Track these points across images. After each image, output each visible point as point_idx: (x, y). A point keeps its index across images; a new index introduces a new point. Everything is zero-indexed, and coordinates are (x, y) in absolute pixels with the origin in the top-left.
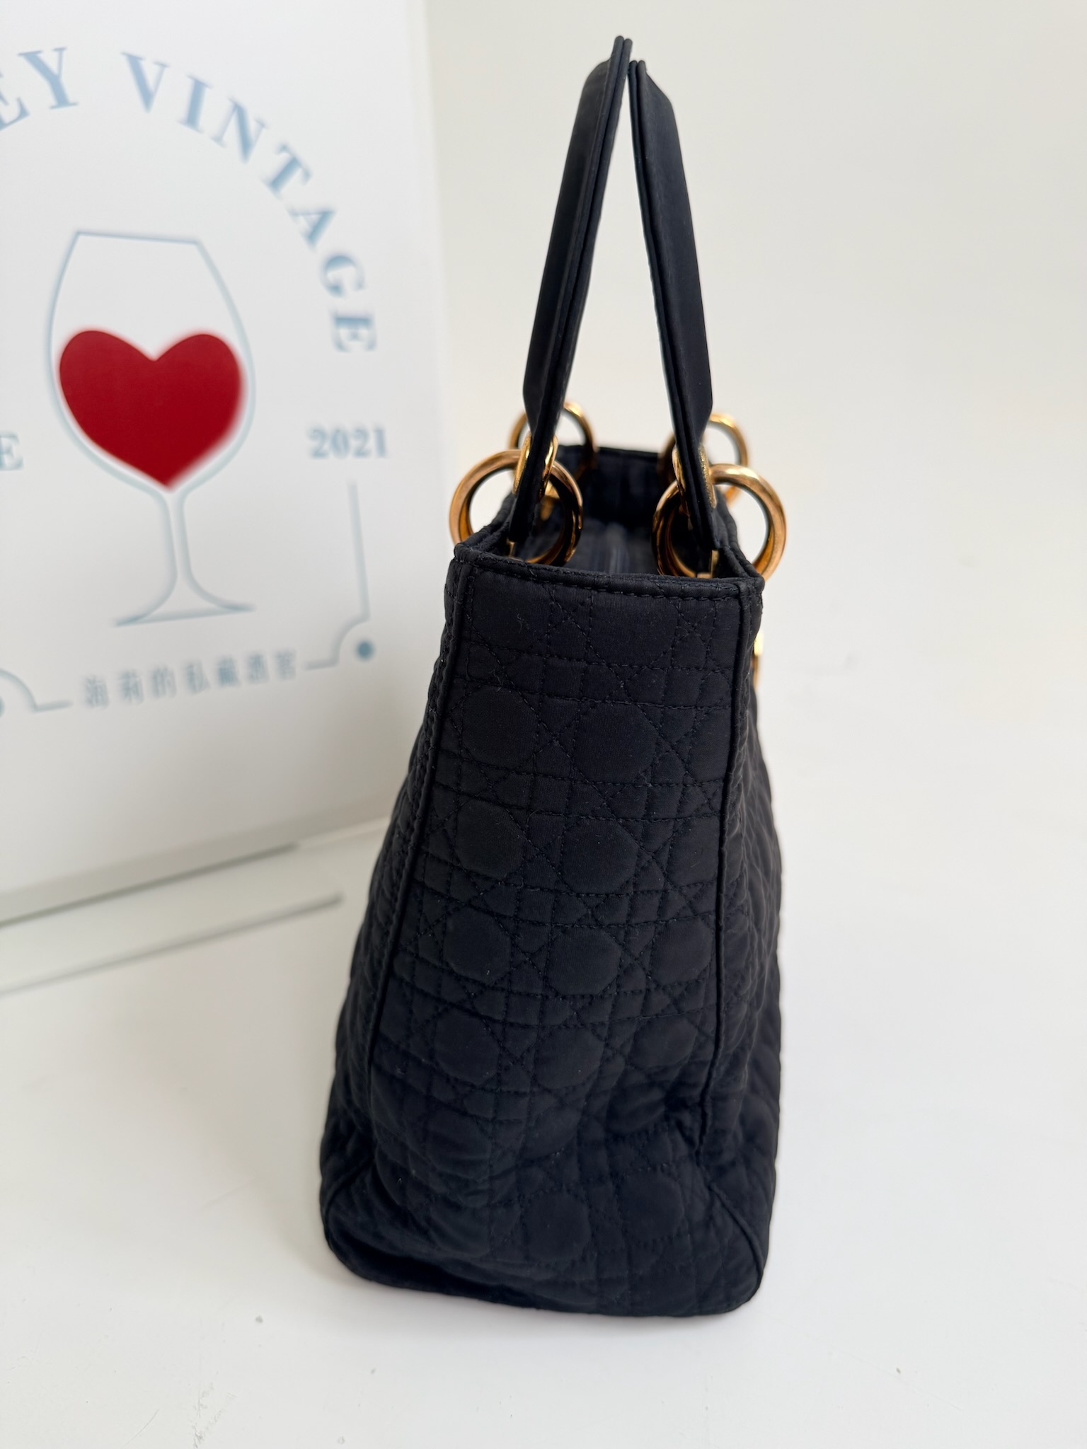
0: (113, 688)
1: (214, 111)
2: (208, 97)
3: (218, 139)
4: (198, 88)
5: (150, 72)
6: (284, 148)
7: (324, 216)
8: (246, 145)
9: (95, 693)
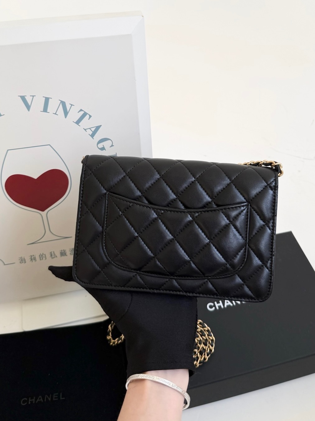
0: (28, 259)
1: (53, 105)
2: (50, 102)
3: (55, 114)
4: (47, 100)
5: (29, 100)
6: (81, 110)
7: (98, 128)
8: (66, 113)
9: (22, 260)
